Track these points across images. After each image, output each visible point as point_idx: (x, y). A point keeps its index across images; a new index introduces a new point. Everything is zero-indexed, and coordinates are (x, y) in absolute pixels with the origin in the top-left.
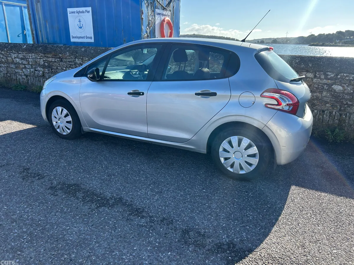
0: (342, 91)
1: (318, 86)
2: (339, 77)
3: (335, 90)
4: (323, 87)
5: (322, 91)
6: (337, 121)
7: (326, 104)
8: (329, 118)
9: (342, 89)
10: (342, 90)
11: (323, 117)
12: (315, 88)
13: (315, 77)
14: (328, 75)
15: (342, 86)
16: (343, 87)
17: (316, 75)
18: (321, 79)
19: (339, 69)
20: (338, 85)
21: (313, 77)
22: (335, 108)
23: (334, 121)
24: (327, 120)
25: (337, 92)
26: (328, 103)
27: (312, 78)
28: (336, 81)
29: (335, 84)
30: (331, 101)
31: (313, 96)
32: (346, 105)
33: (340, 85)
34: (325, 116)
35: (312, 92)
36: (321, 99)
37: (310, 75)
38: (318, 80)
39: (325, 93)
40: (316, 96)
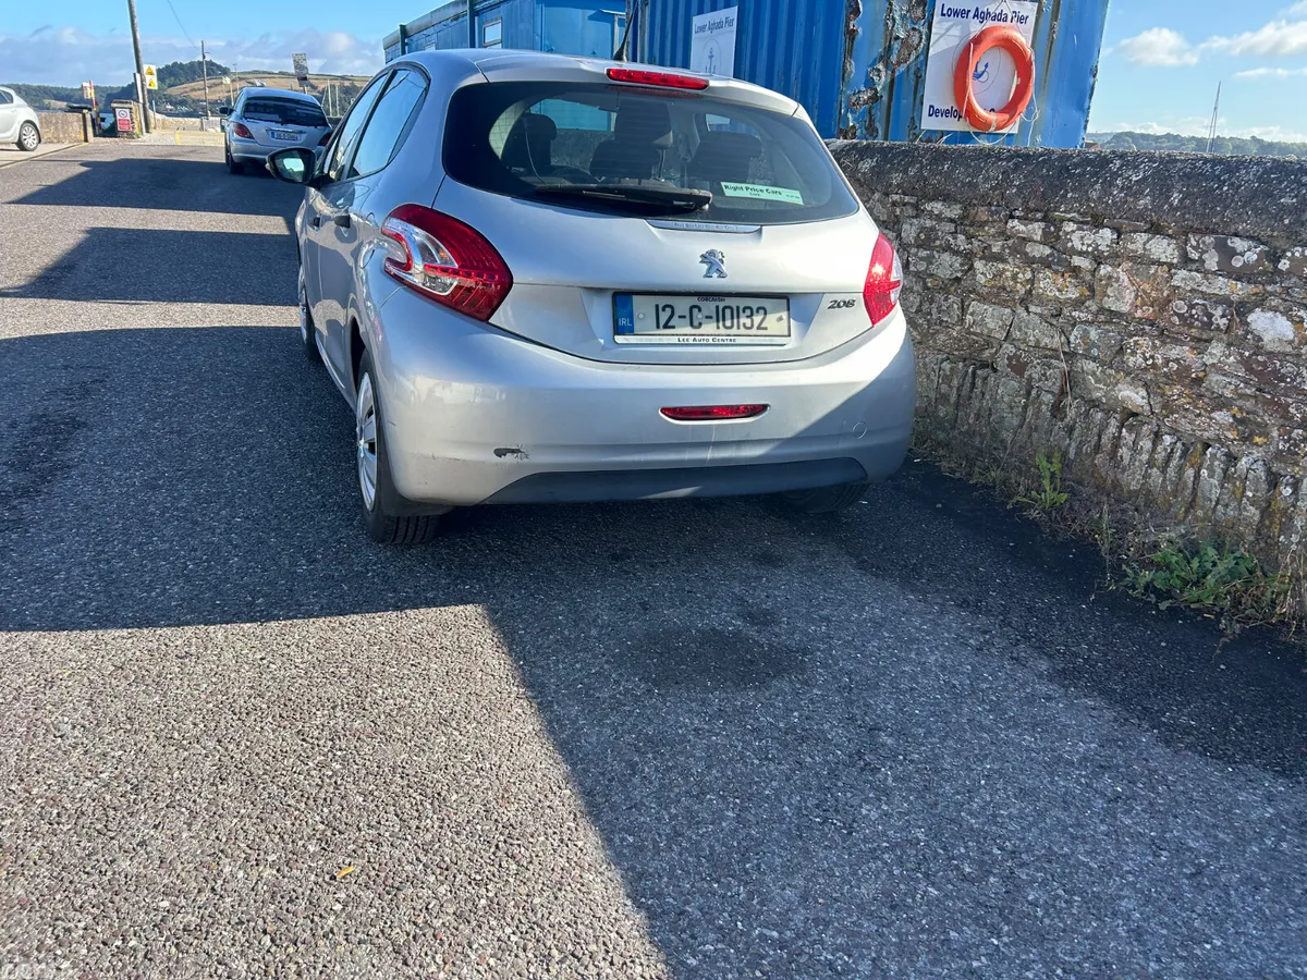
0: (1289, 349)
1: (1191, 307)
2: (1284, 265)
3: (1260, 339)
4: (1210, 316)
5: (1209, 341)
6: (1253, 513)
7: (1213, 410)
8: (1222, 487)
9: (1291, 337)
10: (1291, 342)
11: (1197, 476)
12: (1176, 319)
13: (1186, 261)
14: (1233, 253)
15: (1290, 318)
16: (1297, 323)
17: (1189, 249)
18: (1206, 273)
19: (1287, 222)
20: (1275, 310)
21: (1175, 261)
22: (1257, 439)
23: (1240, 508)
24: (1214, 497)
25: (1269, 347)
26: (1221, 403)
27: (1171, 266)
28: (1269, 288)
29: (1260, 302)
30: (1241, 396)
31: (1167, 361)
32: (1300, 431)
33: (1287, 313)
34: (1204, 473)
35: (1165, 336)
36: (1198, 381)
37: (1163, 249)
38: (1193, 279)
39: (1216, 350)
40: (1177, 361)
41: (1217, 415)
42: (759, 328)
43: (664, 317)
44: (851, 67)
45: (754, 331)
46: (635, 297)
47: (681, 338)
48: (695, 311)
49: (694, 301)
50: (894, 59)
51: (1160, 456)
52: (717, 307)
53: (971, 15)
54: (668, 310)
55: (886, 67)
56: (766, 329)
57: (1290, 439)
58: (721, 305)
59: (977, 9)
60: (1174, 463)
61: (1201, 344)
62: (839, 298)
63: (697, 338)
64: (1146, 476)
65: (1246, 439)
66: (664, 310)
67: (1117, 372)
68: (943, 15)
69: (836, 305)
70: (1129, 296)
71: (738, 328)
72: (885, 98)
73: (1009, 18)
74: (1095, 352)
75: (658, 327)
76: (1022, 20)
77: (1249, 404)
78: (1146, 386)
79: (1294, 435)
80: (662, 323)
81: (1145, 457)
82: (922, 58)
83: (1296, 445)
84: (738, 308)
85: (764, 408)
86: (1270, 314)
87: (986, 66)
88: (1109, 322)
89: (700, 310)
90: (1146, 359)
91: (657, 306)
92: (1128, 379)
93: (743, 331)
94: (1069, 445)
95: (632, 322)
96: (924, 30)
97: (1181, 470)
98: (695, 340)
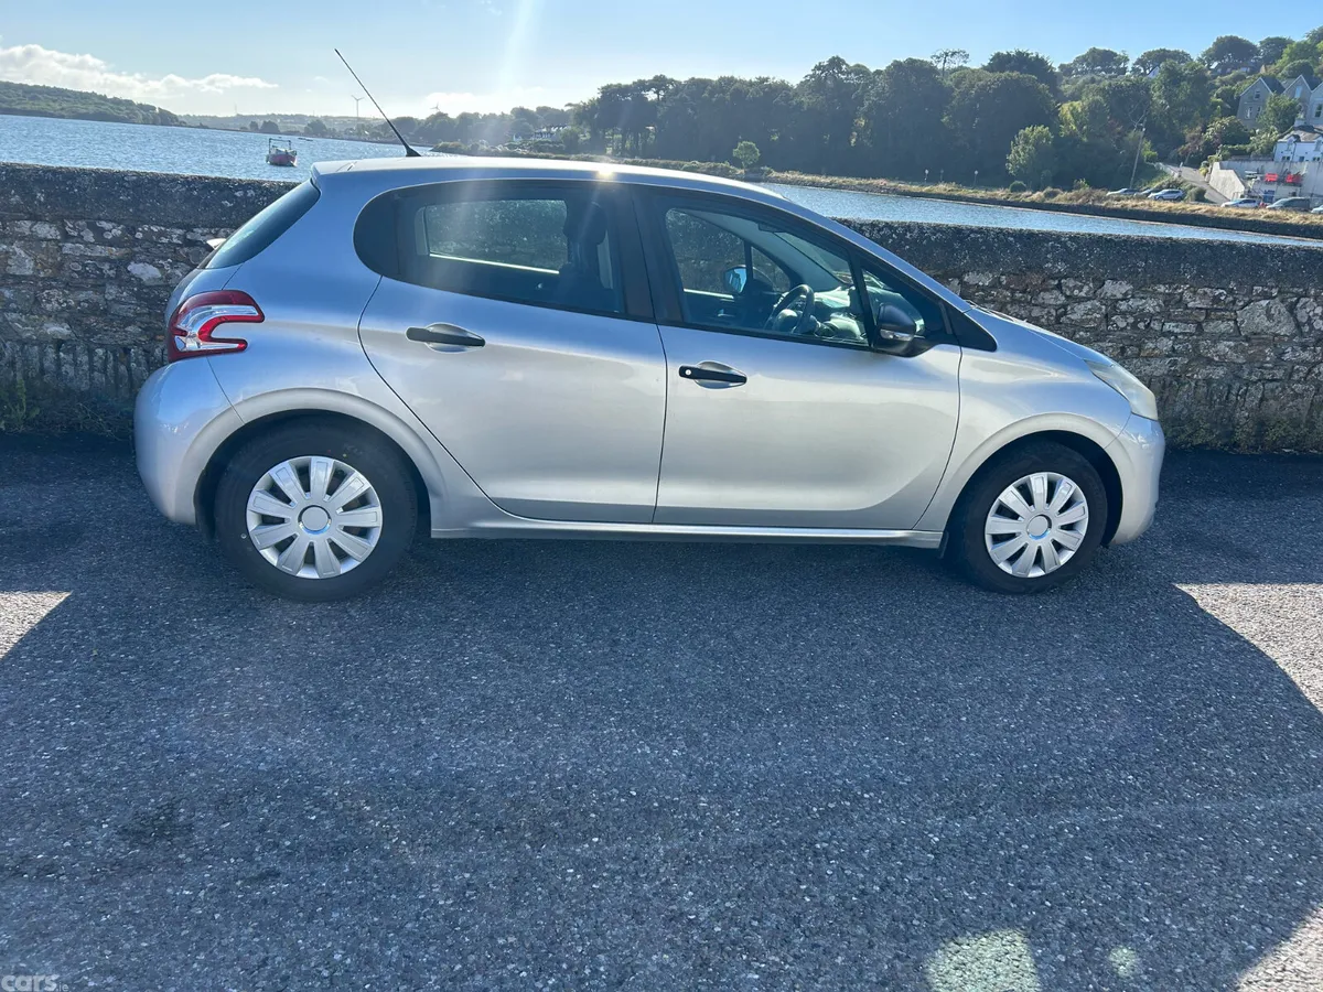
0: (161, 283)
1: (84, 266)
2: (139, 235)
3: (141, 280)
4: (101, 270)
5: (104, 285)
7: (125, 327)
9: (160, 276)
10: (161, 279)
11: (129, 369)
12: (75, 275)
13: (66, 237)
14: (103, 230)
15: (156, 266)
16: (161, 267)
17: (67, 229)
18: (86, 244)
20: (144, 261)
21: (59, 238)
22: (158, 337)
25: (148, 283)
26: (128, 322)
27: (57, 241)
28: (136, 249)
29: (132, 258)
30: (139, 315)
31: (79, 303)
33: (152, 263)
34: (133, 365)
35: (69, 286)
36: (105, 312)
37: (45, 230)
38: (78, 248)
39: (112, 291)
40: (86, 301)
41: (129, 329)
51: (98, 364)
60: (110, 366)
61: (99, 287)
64: (91, 379)
65: (153, 339)
67: (40, 316)
70: (30, 264)
74: (13, 306)
77: (145, 319)
78: (67, 321)
81: (86, 367)
86: (142, 265)
88: (19, 283)
90: (60, 304)
92: (52, 319)
94: (15, 375)
97: (116, 369)
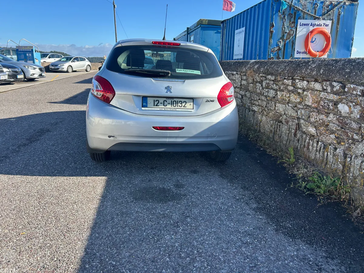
0: (348, 115)
1: (325, 103)
2: (346, 90)
3: (341, 112)
4: (329, 106)
5: (330, 113)
6: (340, 166)
7: (330, 134)
8: (333, 158)
9: (348, 111)
10: (348, 113)
11: (327, 155)
12: (321, 107)
13: (323, 90)
14: (334, 87)
15: (348, 106)
16: (350, 107)
17: (324, 86)
18: (328, 93)
19: (346, 77)
20: (344, 103)
21: (321, 90)
22: (342, 143)
23: (338, 165)
24: (331, 161)
25: (343, 115)
26: (333, 132)
27: (320, 91)
28: (343, 97)
29: (341, 101)
30: (338, 130)
31: (320, 120)
32: (351, 141)
33: (347, 104)
34: (329, 153)
35: (319, 112)
36: (327, 125)
37: (318, 86)
38: (325, 95)
39: (331, 116)
40: (322, 119)
41: (331, 136)
42: (184, 107)
43: (156, 103)
44: (272, 41)
45: (182, 107)
46: (148, 98)
47: (161, 109)
48: (165, 102)
49: (165, 99)
50: (285, 38)
51: (318, 149)
52: (172, 101)
53: (310, 25)
54: (157, 102)
55: (283, 41)
56: (186, 107)
57: (348, 143)
58: (173, 100)
59: (312, 23)
60: (321, 150)
61: (327, 114)
62: (209, 99)
63: (165, 109)
64: (316, 155)
65: (339, 143)
66: (156, 101)
67: (308, 123)
68: (300, 25)
69: (208, 101)
70: (311, 101)
71: (178, 106)
72: (283, 49)
73: (322, 25)
74: (303, 117)
75: (154, 106)
76: (327, 25)
77: (340, 133)
78: (315, 127)
79: (349, 142)
80: (155, 105)
81: (315, 149)
82: (294, 38)
83: (350, 145)
84: (178, 101)
85: (183, 128)
86: (343, 105)
87: (315, 39)
88: (306, 108)
89: (166, 102)
90: (315, 119)
91: (154, 101)
92: (311, 125)
93: (179, 107)
94: (298, 145)
95: (147, 104)
96: (295, 30)
97: (324, 153)
98: (164, 109)
